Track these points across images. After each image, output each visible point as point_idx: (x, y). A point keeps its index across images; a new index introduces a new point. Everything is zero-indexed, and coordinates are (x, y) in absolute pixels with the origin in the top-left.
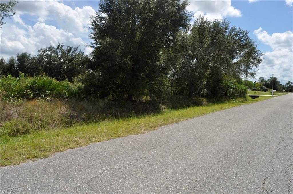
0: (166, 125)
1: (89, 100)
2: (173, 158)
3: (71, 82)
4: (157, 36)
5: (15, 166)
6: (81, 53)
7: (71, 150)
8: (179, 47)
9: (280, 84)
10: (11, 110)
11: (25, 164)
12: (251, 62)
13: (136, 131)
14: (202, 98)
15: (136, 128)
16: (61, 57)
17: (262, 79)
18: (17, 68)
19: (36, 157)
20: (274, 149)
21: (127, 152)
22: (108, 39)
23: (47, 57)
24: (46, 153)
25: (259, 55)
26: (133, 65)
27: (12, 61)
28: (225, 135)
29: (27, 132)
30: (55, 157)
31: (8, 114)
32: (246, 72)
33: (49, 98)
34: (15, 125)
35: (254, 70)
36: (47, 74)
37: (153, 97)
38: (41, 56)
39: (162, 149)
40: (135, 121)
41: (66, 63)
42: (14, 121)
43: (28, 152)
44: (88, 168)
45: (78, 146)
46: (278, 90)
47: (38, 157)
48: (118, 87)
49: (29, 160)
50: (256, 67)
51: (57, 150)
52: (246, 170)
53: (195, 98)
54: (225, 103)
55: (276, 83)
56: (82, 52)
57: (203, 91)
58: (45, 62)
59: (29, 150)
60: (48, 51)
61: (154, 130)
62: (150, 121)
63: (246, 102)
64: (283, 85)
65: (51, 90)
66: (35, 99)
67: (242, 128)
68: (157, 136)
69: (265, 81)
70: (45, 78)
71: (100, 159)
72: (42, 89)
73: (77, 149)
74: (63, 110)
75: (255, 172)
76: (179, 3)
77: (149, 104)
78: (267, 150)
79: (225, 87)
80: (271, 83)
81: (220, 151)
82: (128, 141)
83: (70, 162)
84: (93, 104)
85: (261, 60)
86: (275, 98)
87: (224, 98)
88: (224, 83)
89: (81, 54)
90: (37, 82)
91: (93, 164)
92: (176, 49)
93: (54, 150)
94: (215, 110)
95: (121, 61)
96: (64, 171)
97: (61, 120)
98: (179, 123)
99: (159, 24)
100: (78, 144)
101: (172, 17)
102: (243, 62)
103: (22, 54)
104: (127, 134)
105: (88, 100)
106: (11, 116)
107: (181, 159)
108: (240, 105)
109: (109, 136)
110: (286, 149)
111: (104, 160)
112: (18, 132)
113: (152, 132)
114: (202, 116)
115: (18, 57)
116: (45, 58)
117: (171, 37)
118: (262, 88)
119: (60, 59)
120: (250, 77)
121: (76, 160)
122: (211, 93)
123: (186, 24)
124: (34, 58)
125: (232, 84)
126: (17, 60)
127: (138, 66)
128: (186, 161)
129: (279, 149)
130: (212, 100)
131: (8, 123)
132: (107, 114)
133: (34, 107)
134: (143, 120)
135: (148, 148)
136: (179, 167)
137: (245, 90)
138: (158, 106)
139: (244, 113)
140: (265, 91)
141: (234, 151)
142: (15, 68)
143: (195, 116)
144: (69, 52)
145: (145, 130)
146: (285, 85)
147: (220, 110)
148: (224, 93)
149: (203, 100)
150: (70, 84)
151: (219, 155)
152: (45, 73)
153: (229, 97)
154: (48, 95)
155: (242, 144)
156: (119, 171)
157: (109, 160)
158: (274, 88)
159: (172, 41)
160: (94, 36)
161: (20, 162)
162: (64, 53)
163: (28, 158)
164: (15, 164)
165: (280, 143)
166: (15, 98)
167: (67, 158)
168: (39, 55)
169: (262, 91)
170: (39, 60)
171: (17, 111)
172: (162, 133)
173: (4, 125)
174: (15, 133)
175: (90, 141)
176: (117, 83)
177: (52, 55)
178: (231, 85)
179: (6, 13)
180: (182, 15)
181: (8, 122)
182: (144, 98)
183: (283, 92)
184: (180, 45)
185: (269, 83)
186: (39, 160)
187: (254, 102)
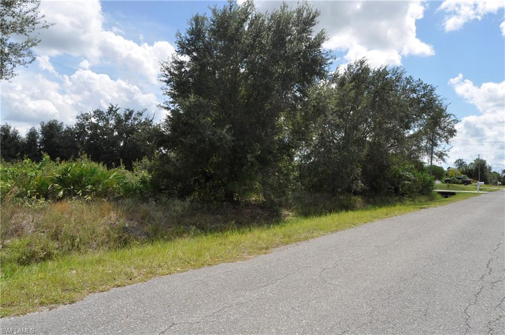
0: (287, 244)
1: (158, 201)
2: (292, 303)
3: (129, 170)
4: (275, 92)
5: (17, 317)
6: (148, 120)
7: (118, 289)
8: (312, 109)
9: (492, 171)
10: (23, 218)
11: (35, 314)
12: (438, 134)
13: (234, 255)
14: (355, 196)
15: (235, 250)
16: (115, 127)
17: (460, 163)
18: (39, 146)
19: (56, 302)
20: (473, 288)
21: (213, 294)
22: (192, 98)
23: (90, 126)
24: (74, 295)
25: (451, 122)
26: (233, 141)
27: (32, 135)
28: (388, 263)
29: (49, 256)
30: (89, 302)
31: (18, 226)
32: (430, 152)
33: (90, 198)
34: (28, 245)
35: (444, 148)
36: (90, 156)
37: (269, 195)
38: (81, 126)
39: (275, 287)
40: (234, 237)
41: (123, 137)
42: (28, 238)
43: (42, 293)
44: (143, 321)
45: (131, 282)
46: (489, 182)
47: (59, 303)
48: (208, 178)
49: (44, 307)
50: (447, 142)
51: (93, 289)
52: (419, 326)
53: (342, 197)
54: (395, 205)
55: (485, 170)
56: (150, 119)
57: (357, 185)
58: (88, 136)
59: (45, 290)
60: (93, 117)
61: (266, 253)
62: (259, 238)
63: (431, 204)
64: (497, 172)
65: (94, 185)
66: (65, 200)
67: (420, 250)
68: (269, 265)
69: (466, 166)
70: (85, 164)
71: (165, 305)
72: (78, 182)
73: (128, 287)
74: (113, 219)
75: (435, 329)
76: (310, 36)
77: (262, 208)
78: (460, 291)
79: (395, 177)
80: (477, 169)
81: (377, 292)
82: (217, 273)
83: (114, 311)
84: (165, 207)
85: (455, 131)
86: (483, 195)
87: (393, 197)
88: (393, 171)
89: (148, 123)
90: (71, 169)
91: (153, 314)
92: (306, 113)
93: (88, 288)
94: (375, 217)
95: (213, 135)
96: (101, 328)
97: (108, 236)
98: (310, 240)
99: (277, 71)
100: (131, 279)
101: (299, 59)
102: (423, 135)
103: (49, 123)
104: (218, 261)
105: (156, 201)
106: (23, 229)
107: (307, 305)
108: (421, 208)
109: (188, 264)
110: (494, 287)
111: (173, 307)
112: (33, 256)
113: (263, 256)
114: (351, 229)
115: (42, 127)
116: (88, 128)
117: (298, 94)
118: (461, 179)
119: (113, 131)
120: (437, 160)
121: (124, 308)
122: (370, 188)
123: (322, 72)
124: (69, 130)
125: (407, 173)
126: (41, 133)
127: (242, 143)
128: (315, 309)
129: (481, 287)
130: (371, 200)
131: (17, 242)
132: (187, 226)
133: (62, 214)
134: (249, 235)
135: (250, 286)
136: (302, 320)
137: (430, 182)
138: (277, 211)
139: (425, 223)
140: (465, 184)
141: (401, 291)
142: (37, 146)
143: (338, 228)
144: (129, 119)
145: (250, 253)
146: (500, 173)
147: (385, 218)
148: (393, 187)
149: (357, 200)
150: (128, 174)
151: (374, 299)
152: (86, 155)
153: (403, 195)
154: (89, 193)
155: (416, 278)
156: (196, 328)
157: (182, 307)
158: (481, 178)
159: (301, 99)
160: (171, 90)
161: (28, 311)
162: (119, 121)
163: (42, 304)
164: (18, 315)
165: (485, 277)
166: (33, 198)
167: (108, 304)
168: (78, 124)
169: (461, 184)
170: (77, 133)
171: (33, 220)
172: (279, 260)
173: (9, 245)
174: (28, 259)
175: (152, 273)
176: (207, 171)
177: (100, 124)
178: (405, 174)
179: (19, 58)
180: (317, 56)
181: (17, 240)
182: (253, 198)
183: (497, 185)
184: (314, 106)
185: (472, 170)
186: (61, 307)
187: (445, 203)
